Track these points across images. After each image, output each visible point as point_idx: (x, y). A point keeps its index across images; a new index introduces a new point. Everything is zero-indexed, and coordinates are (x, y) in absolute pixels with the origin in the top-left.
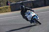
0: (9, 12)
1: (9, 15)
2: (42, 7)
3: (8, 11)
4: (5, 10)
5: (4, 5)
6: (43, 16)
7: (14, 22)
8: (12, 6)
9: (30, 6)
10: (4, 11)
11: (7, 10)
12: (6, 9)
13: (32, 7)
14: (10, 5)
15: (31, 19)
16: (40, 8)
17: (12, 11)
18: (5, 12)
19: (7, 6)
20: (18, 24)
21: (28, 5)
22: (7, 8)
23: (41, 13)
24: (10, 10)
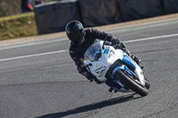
0: (32, 36)
1: (32, 46)
3: (25, 33)
4: (17, 28)
7: (49, 72)
8: (42, 13)
9: (105, 14)
10: (12, 33)
11: (23, 29)
12: (19, 26)
13: (114, 17)
14: (35, 10)
17: (42, 31)
18: (16, 37)
20: (64, 79)
21: (100, 11)
22: (23, 21)
24: (34, 29)
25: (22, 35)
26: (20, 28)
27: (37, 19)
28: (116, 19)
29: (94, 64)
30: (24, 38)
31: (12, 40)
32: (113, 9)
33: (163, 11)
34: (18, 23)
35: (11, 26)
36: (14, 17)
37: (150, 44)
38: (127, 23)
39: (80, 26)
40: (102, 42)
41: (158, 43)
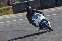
1: (11, 18)
2: (53, 8)
3: (9, 13)
4: (6, 12)
5: (5, 5)
9: (37, 6)
10: (4, 13)
11: (8, 12)
12: (7, 11)
15: (40, 24)
16: (50, 9)
17: (15, 13)
19: (8, 7)
20: (22, 29)
21: (35, 6)
23: (51, 16)
27: (13, 8)
28: (41, 8)
30: (8, 15)
31: (5, 16)
32: (40, 5)
33: (57, 5)
35: (4, 11)
36: (5, 8)
37: (52, 17)
38: (44, 10)
41: (55, 17)
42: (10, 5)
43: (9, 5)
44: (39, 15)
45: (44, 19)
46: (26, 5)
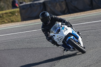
0: (18, 21)
2: (86, 12)
3: (14, 20)
4: (9, 17)
5: (8, 7)
6: (88, 31)
7: (28, 43)
8: (23, 9)
9: (60, 9)
10: (7, 20)
11: (13, 18)
12: (11, 16)
13: (65, 11)
14: (20, 7)
16: (82, 13)
17: (24, 19)
18: (9, 22)
19: (13, 10)
20: (36, 46)
21: (56, 8)
22: (13, 13)
24: (19, 18)
25: (12, 21)
26: (11, 17)
27: (20, 12)
28: (66, 12)
29: (56, 35)
30: (13, 23)
31: (7, 24)
32: (64, 7)
34: (10, 14)
35: (6, 16)
36: (8, 11)
37: (85, 26)
38: (72, 14)
39: (48, 14)
40: (60, 23)
41: (89, 26)
42: (16, 7)
43: (14, 6)
44: (61, 26)
45: (70, 33)
46: (42, 6)
